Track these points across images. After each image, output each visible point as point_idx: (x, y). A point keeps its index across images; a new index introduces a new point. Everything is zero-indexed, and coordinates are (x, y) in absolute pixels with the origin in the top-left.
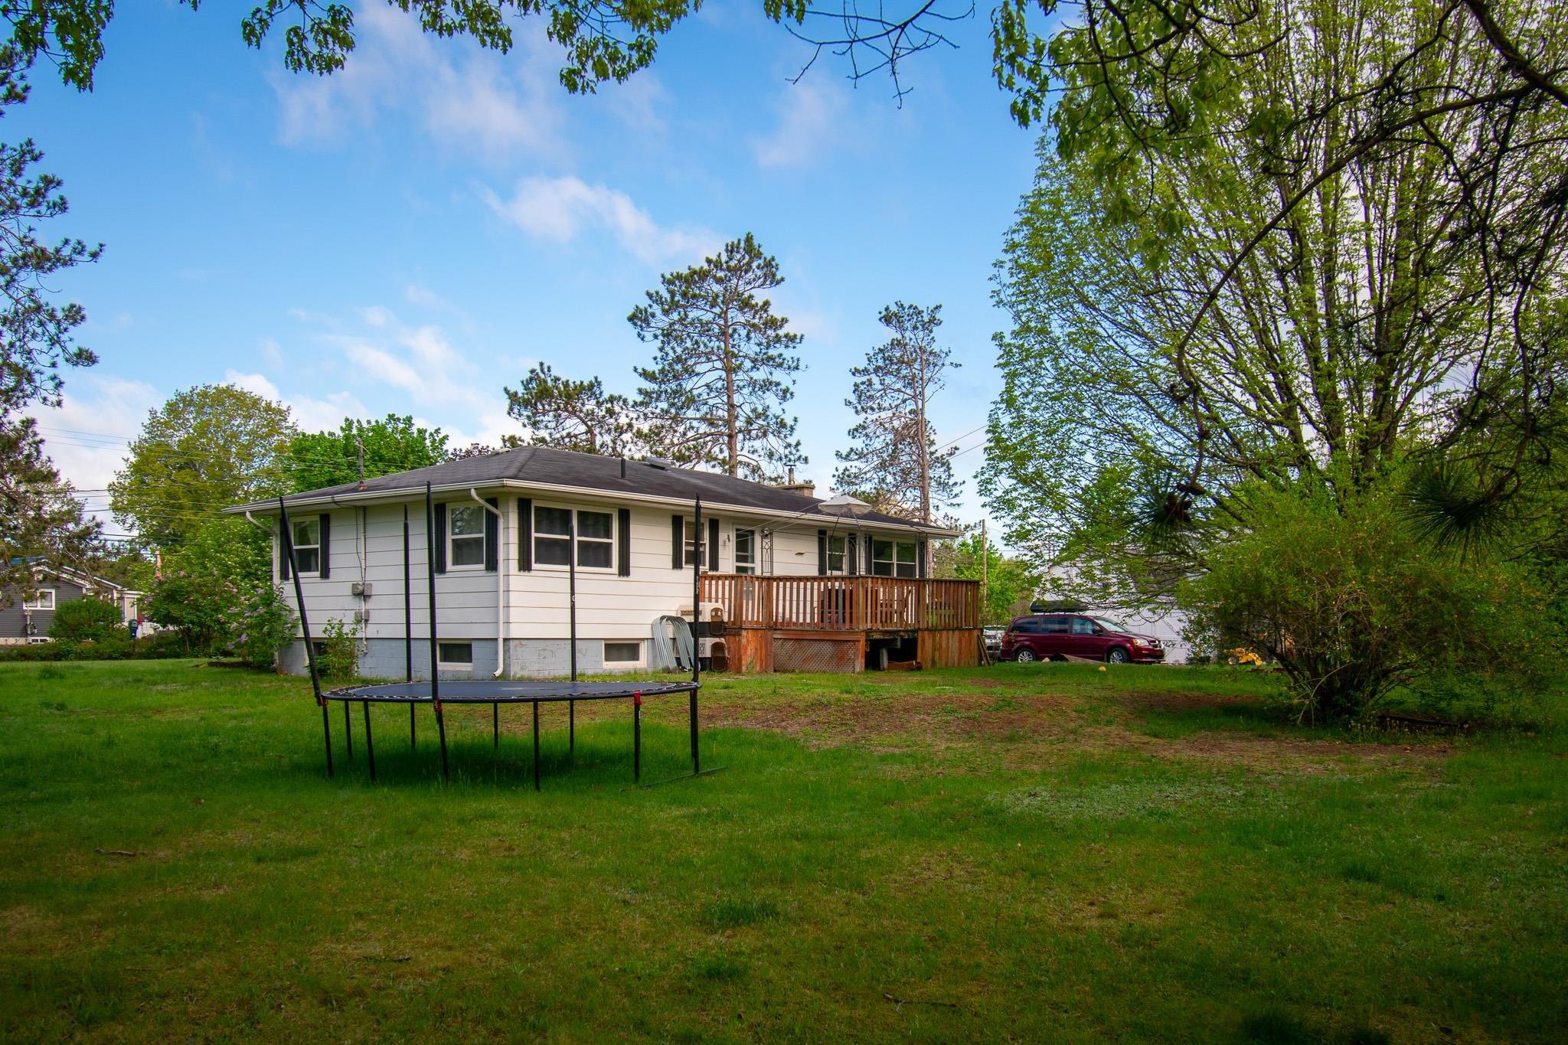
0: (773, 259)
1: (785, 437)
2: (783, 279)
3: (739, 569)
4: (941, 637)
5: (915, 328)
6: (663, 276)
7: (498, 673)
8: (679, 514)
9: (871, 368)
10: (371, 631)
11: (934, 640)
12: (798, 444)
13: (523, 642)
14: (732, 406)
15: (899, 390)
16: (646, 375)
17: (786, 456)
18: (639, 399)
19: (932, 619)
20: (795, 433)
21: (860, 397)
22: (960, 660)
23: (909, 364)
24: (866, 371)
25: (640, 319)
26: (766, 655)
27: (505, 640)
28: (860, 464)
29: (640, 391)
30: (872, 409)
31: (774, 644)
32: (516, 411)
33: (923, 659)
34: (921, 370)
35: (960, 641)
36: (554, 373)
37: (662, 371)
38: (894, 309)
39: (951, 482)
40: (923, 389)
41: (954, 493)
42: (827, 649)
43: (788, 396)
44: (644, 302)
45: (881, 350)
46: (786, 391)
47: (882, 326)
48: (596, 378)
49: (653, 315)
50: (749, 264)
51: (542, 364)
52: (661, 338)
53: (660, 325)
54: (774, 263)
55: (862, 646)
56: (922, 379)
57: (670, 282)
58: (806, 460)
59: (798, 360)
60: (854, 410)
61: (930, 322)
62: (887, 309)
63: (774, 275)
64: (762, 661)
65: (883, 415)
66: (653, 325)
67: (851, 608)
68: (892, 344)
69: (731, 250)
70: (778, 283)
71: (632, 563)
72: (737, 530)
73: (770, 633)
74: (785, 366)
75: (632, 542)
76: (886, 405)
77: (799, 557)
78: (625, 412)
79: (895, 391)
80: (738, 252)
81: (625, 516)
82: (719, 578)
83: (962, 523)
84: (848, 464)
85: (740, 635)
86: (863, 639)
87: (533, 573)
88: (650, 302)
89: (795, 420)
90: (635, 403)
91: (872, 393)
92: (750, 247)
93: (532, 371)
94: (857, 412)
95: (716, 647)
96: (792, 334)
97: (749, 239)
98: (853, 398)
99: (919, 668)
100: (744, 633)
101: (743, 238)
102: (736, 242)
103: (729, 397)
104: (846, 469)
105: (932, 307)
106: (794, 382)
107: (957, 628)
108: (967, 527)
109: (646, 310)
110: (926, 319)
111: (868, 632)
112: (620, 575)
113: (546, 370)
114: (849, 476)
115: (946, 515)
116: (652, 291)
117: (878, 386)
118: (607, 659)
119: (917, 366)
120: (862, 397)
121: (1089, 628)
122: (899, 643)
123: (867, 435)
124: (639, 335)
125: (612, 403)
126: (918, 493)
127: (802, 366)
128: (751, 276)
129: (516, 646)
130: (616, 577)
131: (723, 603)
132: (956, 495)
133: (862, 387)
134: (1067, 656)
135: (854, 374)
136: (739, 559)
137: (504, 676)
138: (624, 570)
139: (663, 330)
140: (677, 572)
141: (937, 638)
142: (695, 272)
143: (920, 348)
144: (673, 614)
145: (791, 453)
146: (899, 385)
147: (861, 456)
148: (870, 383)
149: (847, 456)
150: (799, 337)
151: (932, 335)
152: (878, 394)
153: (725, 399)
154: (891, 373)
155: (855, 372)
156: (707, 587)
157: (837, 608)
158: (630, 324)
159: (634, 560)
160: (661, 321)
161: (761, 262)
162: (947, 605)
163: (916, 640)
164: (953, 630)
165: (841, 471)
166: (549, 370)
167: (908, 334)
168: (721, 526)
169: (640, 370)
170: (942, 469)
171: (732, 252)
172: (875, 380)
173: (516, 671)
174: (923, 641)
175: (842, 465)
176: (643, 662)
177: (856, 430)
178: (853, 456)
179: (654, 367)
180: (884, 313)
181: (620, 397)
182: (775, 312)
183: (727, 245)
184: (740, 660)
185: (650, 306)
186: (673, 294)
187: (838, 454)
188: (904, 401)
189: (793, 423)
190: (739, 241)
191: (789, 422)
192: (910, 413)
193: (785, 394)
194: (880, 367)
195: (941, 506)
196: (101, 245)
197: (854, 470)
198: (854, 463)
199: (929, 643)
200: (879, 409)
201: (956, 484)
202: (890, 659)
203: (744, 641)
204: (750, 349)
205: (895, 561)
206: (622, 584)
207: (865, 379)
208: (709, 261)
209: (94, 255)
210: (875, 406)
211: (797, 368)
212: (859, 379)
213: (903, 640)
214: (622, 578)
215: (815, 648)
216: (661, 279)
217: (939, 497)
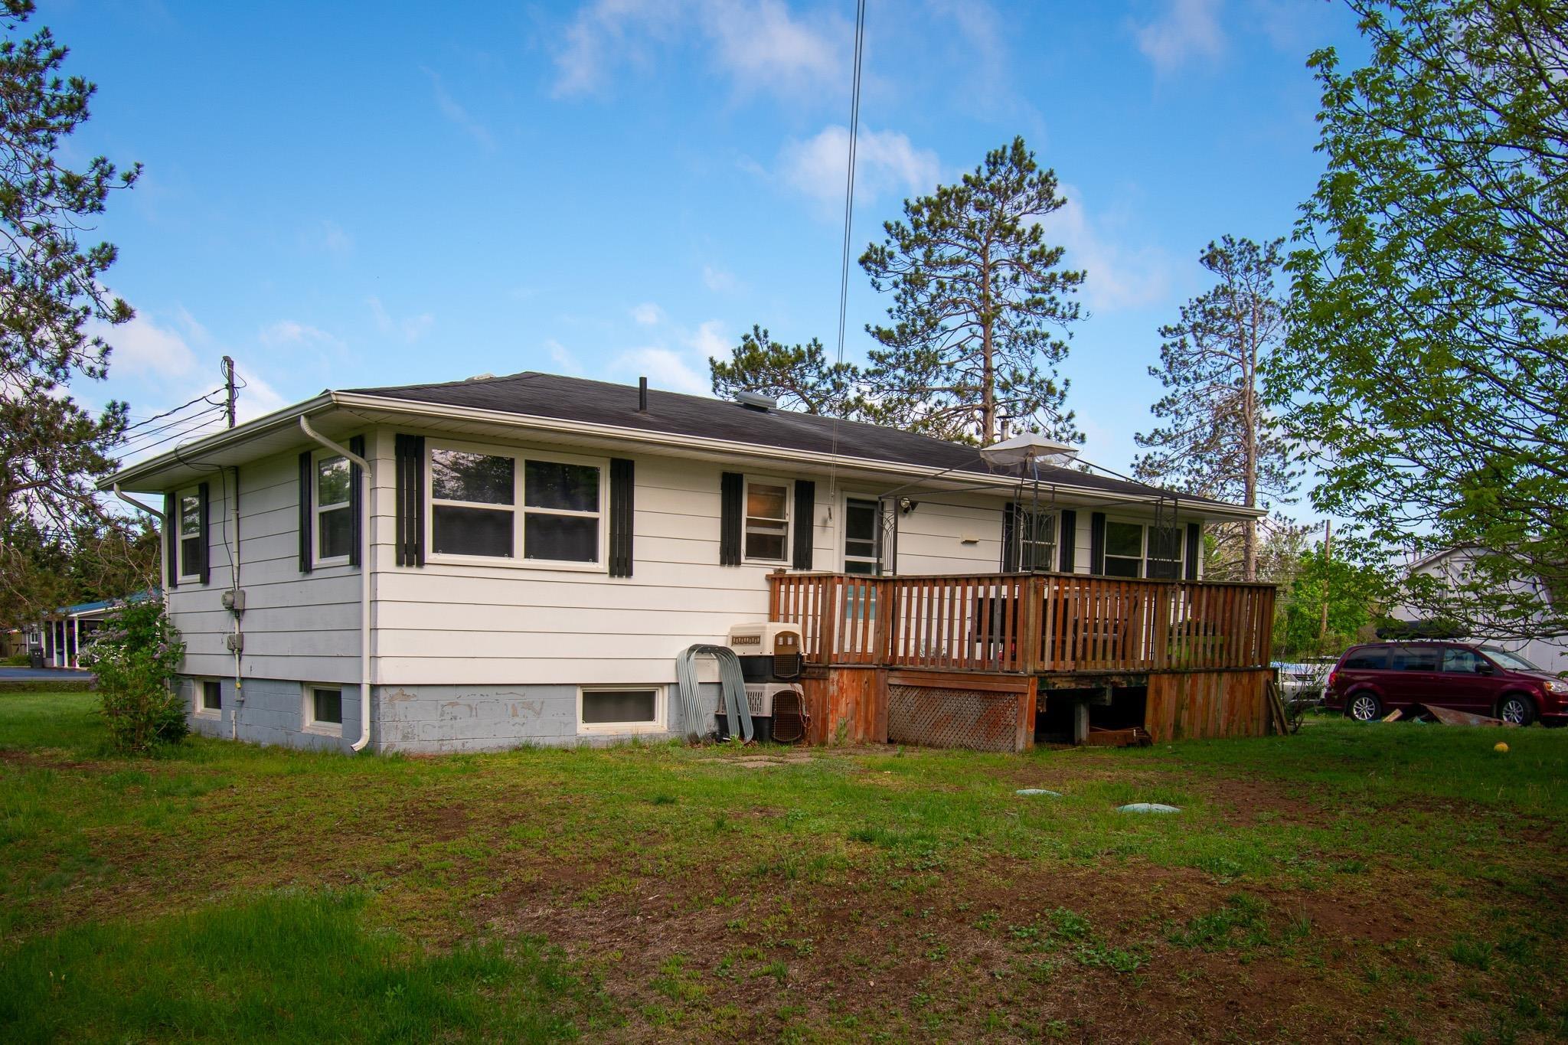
0: (1051, 173)
1: (1055, 408)
2: (1064, 201)
3: (850, 567)
4: (1194, 684)
5: (1248, 269)
6: (906, 203)
7: (359, 746)
8: (735, 470)
9: (1186, 326)
10: (249, 667)
11: (1180, 690)
12: (1071, 416)
13: (407, 691)
14: (988, 370)
15: (1223, 354)
16: (884, 336)
17: (1056, 434)
18: (872, 366)
19: (1180, 653)
20: (1067, 400)
21: (1171, 363)
22: (1230, 722)
23: (1238, 319)
24: (1179, 330)
25: (874, 261)
26: (877, 713)
27: (374, 688)
28: (1166, 449)
29: (872, 355)
30: (1186, 380)
31: (889, 694)
32: (722, 387)
33: (1157, 724)
34: (1253, 327)
35: (1232, 691)
36: (772, 339)
37: (901, 329)
38: (1220, 245)
39: (1287, 472)
40: (1254, 350)
41: (1290, 485)
42: (972, 706)
43: (1061, 351)
44: (880, 239)
45: (1200, 301)
46: (1056, 347)
47: (1204, 269)
48: (815, 340)
49: (891, 256)
50: (1020, 182)
51: (756, 328)
52: (902, 286)
53: (900, 268)
54: (1051, 179)
55: (1029, 702)
56: (1253, 336)
57: (917, 211)
58: (1082, 438)
59: (1077, 306)
60: (1161, 381)
61: (1268, 261)
62: (1211, 246)
63: (1051, 195)
64: (867, 721)
65: (1199, 386)
66: (890, 268)
67: (1014, 633)
68: (1216, 291)
69: (994, 161)
70: (1057, 206)
71: (638, 552)
72: (849, 500)
73: (883, 675)
74: (1059, 313)
75: (637, 517)
76: (1204, 373)
77: (969, 548)
78: (855, 384)
79: (1216, 354)
80: (1002, 164)
81: (624, 473)
82: (810, 579)
83: (1299, 524)
84: (1150, 450)
85: (826, 679)
86: (1031, 689)
87: (427, 569)
88: (888, 237)
89: (1067, 383)
90: (868, 372)
91: (1186, 357)
92: (1019, 157)
93: (745, 338)
94: (1165, 383)
95: (780, 699)
96: (1072, 272)
97: (1018, 146)
98: (1161, 366)
99: (1145, 742)
100: (834, 675)
101: (1010, 144)
102: (1000, 150)
103: (986, 359)
104: (1148, 457)
105: (1271, 242)
106: (1071, 335)
107: (1228, 670)
108: (1305, 529)
109: (883, 249)
110: (1263, 258)
111: (1042, 677)
112: (612, 574)
113: (761, 334)
114: (1151, 465)
115: (1278, 515)
116: (892, 222)
117: (1194, 349)
118: (587, 718)
119: (1247, 320)
120: (1173, 361)
121: (1470, 665)
122: (1108, 697)
123: (1177, 412)
124: (873, 283)
125: (839, 374)
126: (1242, 486)
127: (1081, 314)
128: (1021, 198)
129: (392, 698)
130: (606, 579)
131: (805, 623)
132: (1293, 489)
133: (1172, 350)
134: (1431, 708)
135: (1163, 335)
136: (851, 549)
137: (368, 752)
138: (621, 565)
139: (905, 275)
140: (730, 571)
141: (1187, 686)
142: (945, 193)
143: (1253, 296)
144: (720, 642)
145: (1063, 430)
146: (1223, 347)
147: (1167, 439)
148: (1183, 345)
149: (1150, 439)
150: (1080, 274)
151: (1269, 279)
152: (1194, 359)
153: (981, 363)
154: (1211, 331)
155: (1165, 332)
156: (783, 595)
157: (991, 632)
158: (861, 269)
159: (641, 549)
160: (902, 263)
161: (1035, 177)
162: (1210, 628)
163: (1142, 692)
164: (1220, 672)
165: (1142, 459)
166: (766, 335)
167: (1237, 279)
168: (818, 493)
169: (873, 329)
170: (1276, 456)
171: (995, 164)
172: (1190, 339)
173: (392, 741)
174: (1159, 692)
175: (1144, 451)
176: (660, 724)
177: (1161, 405)
178: (1158, 439)
179: (890, 325)
180: (1207, 252)
181: (848, 366)
182: (1049, 242)
183: (989, 156)
184: (825, 721)
185: (888, 242)
186: (917, 226)
187: (1138, 438)
188: (1228, 368)
189: (1063, 388)
190: (1004, 148)
191: (1058, 385)
192: (1236, 383)
193: (1057, 350)
194: (1199, 325)
195: (1272, 502)
196: (139, 166)
197: (1158, 458)
198: (1159, 449)
199: (1169, 695)
200: (1196, 379)
201: (1293, 474)
202: (1094, 722)
203: (833, 689)
204: (1018, 294)
205: (1144, 556)
206: (619, 591)
207: (1177, 340)
208: (966, 180)
209: (129, 179)
210: (1190, 376)
211: (1074, 317)
212: (1168, 340)
213: (1116, 689)
214: (616, 580)
215: (952, 703)
216: (904, 206)
217: (1269, 491)
